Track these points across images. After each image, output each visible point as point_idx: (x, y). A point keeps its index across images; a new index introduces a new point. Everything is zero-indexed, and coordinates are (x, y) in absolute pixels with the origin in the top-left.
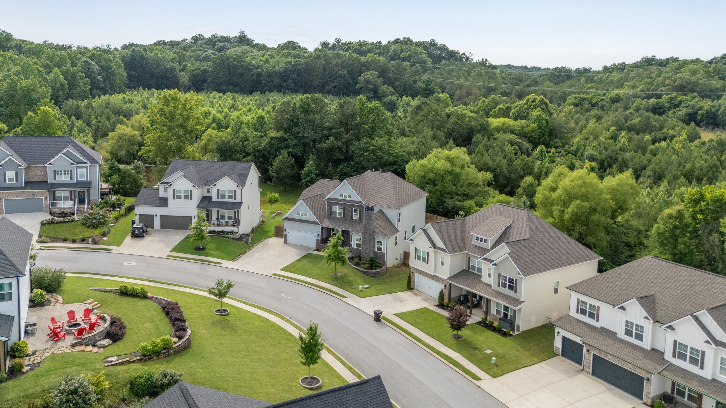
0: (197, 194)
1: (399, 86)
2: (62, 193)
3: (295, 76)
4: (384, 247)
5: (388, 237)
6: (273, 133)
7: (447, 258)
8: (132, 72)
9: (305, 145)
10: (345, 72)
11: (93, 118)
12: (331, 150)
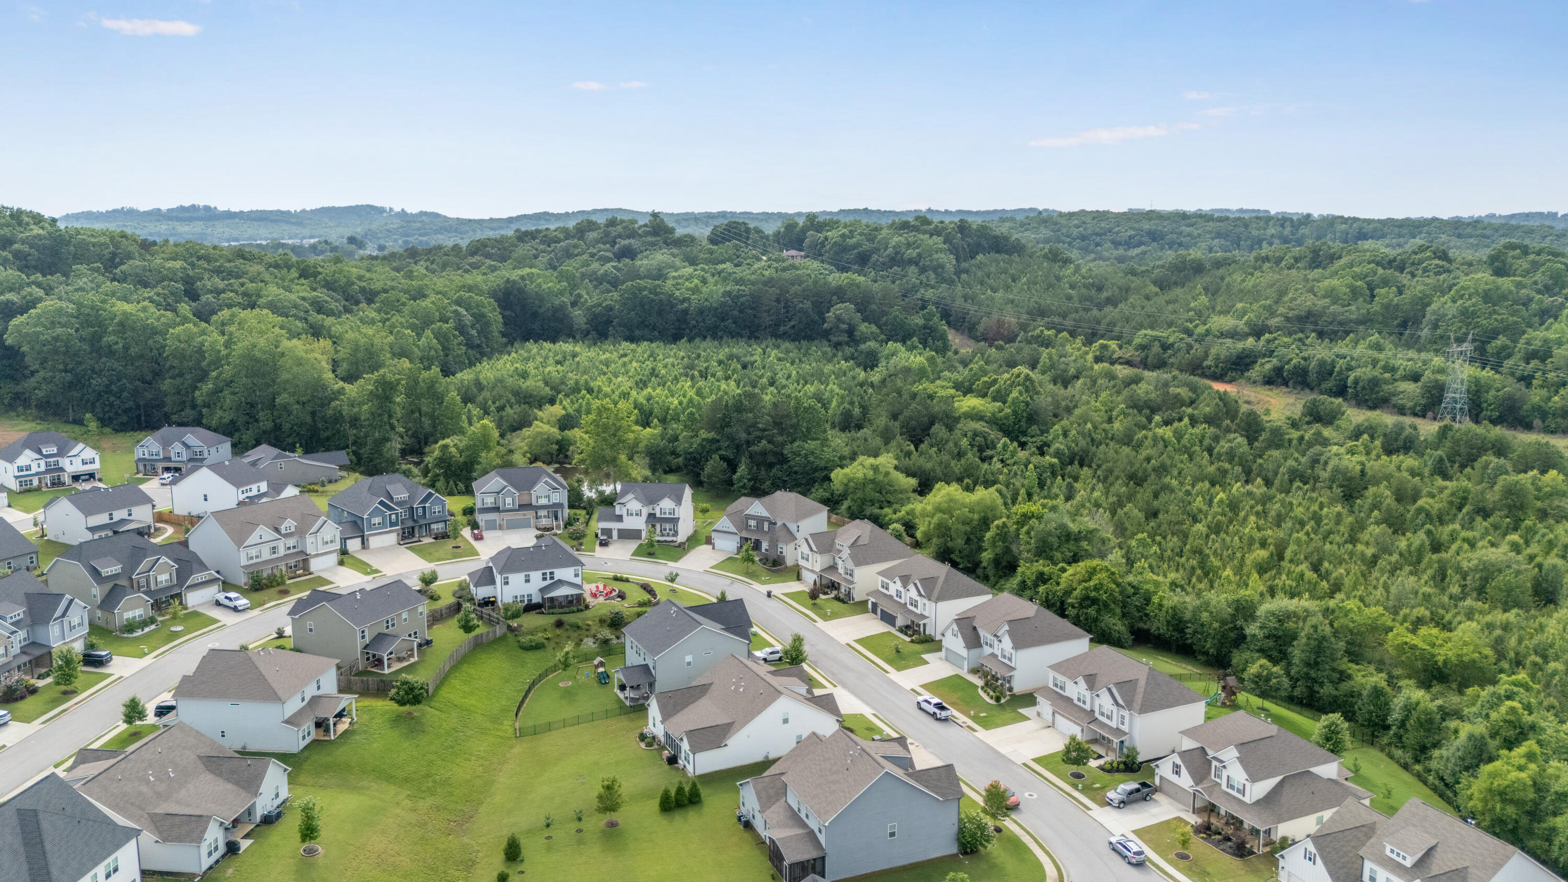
0: (645, 512)
1: (886, 324)
2: (542, 513)
3: (736, 313)
4: (784, 551)
5: (787, 543)
6: (704, 434)
7: (818, 557)
8: (507, 313)
9: (738, 447)
10: (807, 305)
11: (490, 402)
12: (764, 453)
